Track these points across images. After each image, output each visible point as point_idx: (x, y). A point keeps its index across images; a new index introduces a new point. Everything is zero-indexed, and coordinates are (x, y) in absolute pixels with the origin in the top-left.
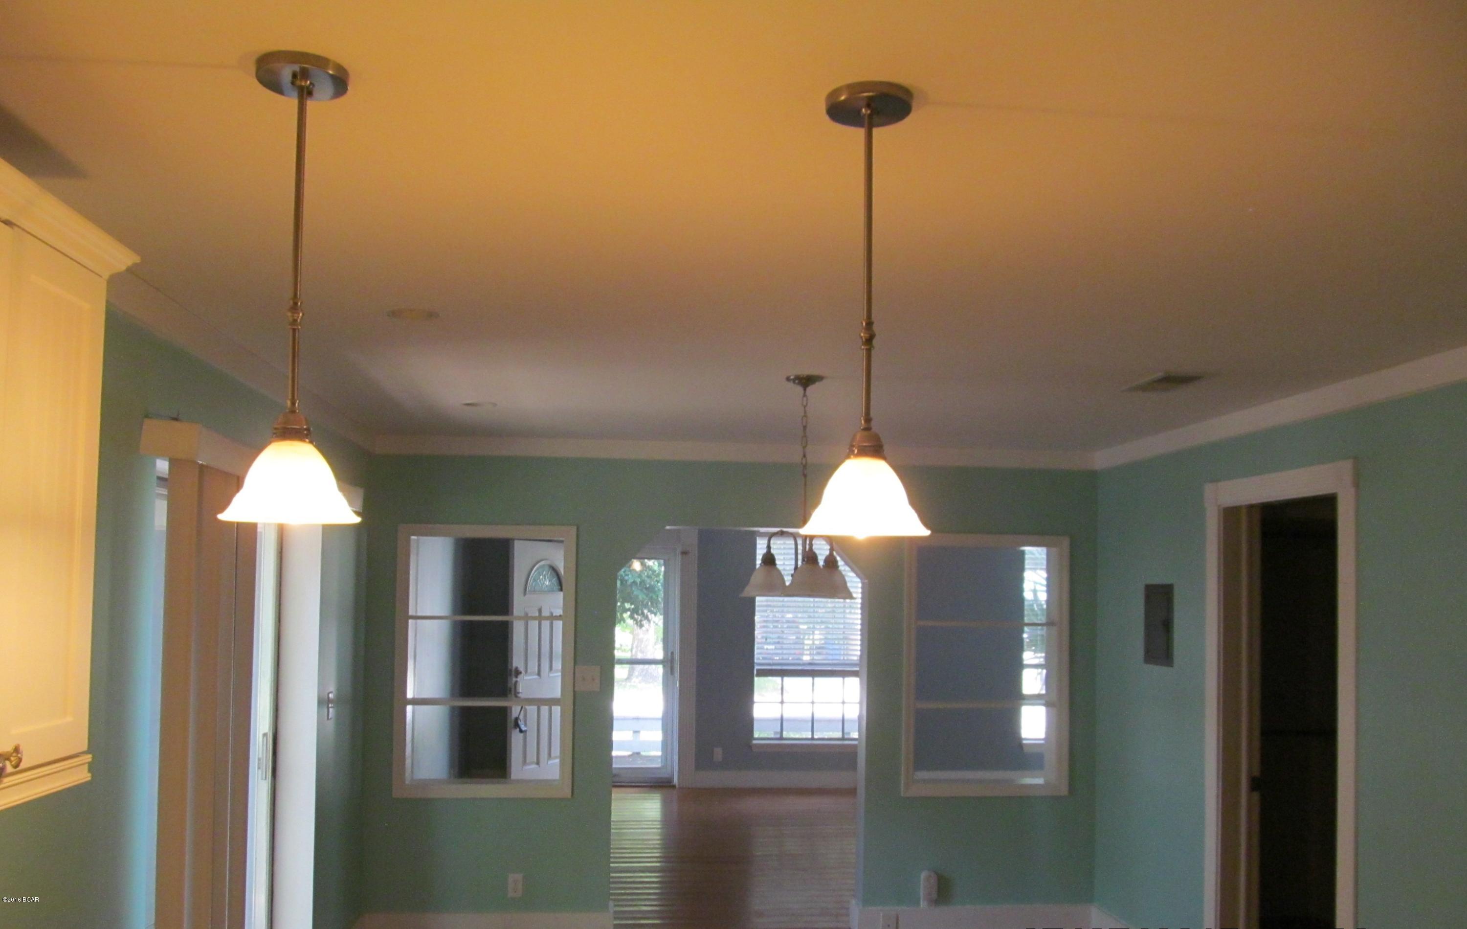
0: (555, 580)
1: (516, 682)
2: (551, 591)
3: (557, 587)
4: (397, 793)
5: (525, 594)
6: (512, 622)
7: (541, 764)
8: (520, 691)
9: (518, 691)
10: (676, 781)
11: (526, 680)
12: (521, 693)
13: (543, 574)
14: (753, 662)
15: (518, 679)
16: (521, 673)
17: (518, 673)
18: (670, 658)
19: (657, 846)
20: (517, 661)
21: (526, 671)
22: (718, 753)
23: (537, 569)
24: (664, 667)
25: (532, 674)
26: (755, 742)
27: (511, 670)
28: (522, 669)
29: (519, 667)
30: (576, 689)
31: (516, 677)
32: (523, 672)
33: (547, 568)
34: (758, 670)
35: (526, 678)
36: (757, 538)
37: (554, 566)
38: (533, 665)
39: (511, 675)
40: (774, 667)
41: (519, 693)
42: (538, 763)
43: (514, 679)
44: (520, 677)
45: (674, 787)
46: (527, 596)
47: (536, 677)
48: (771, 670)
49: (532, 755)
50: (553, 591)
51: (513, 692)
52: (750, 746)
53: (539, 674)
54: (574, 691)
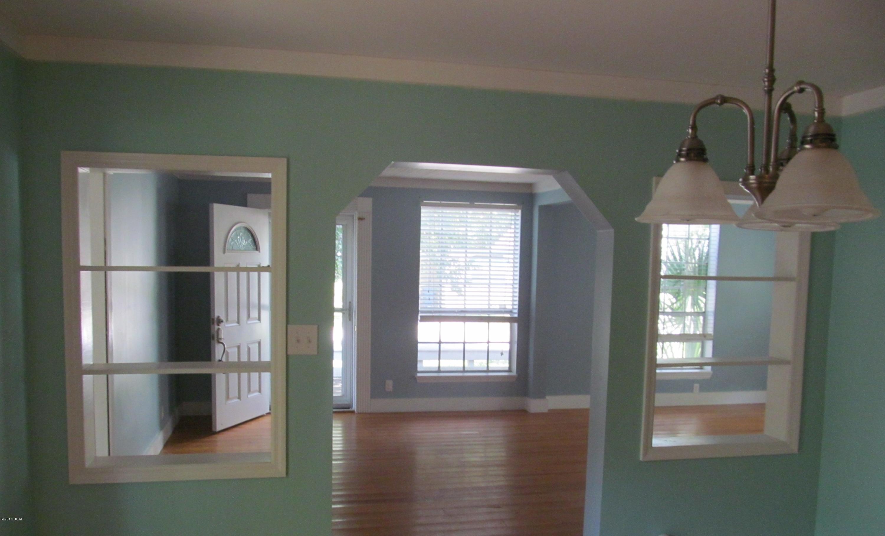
0: (250, 240)
1: (219, 329)
2: (246, 250)
3: (252, 247)
4: (76, 479)
5: (224, 252)
6: (213, 273)
7: (242, 397)
8: (222, 337)
9: (220, 337)
10: (354, 407)
11: (228, 327)
12: (223, 339)
13: (239, 235)
14: (418, 310)
15: (220, 327)
16: (222, 321)
17: (219, 321)
18: (348, 307)
19: (339, 457)
20: (218, 311)
21: (227, 320)
22: (389, 385)
23: (235, 230)
24: (343, 314)
25: (232, 322)
26: (419, 375)
27: (213, 319)
28: (223, 318)
29: (220, 316)
30: (289, 353)
31: (218, 325)
32: (224, 321)
33: (243, 230)
34: (421, 317)
35: (227, 325)
36: (422, 207)
37: (250, 229)
38: (233, 315)
39: (213, 323)
40: (434, 315)
41: (221, 339)
42: (239, 398)
43: (216, 327)
44: (221, 326)
45: (353, 412)
46: (227, 254)
47: (237, 324)
48: (433, 316)
49: (234, 391)
50: (249, 250)
51: (216, 339)
52: (415, 378)
53: (238, 322)
54: (287, 356)
